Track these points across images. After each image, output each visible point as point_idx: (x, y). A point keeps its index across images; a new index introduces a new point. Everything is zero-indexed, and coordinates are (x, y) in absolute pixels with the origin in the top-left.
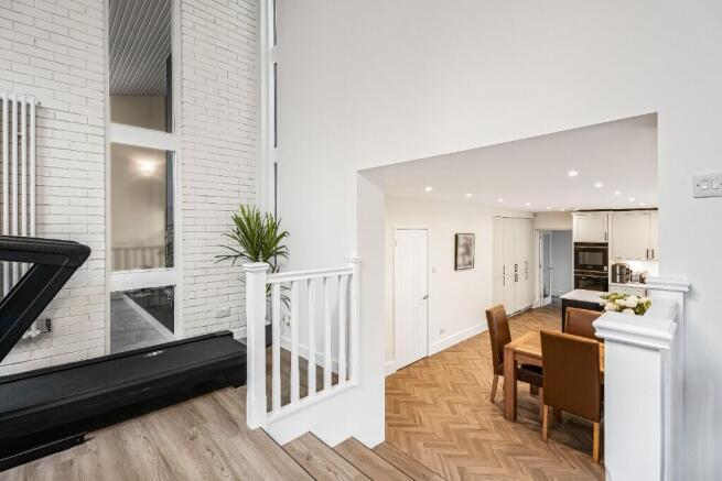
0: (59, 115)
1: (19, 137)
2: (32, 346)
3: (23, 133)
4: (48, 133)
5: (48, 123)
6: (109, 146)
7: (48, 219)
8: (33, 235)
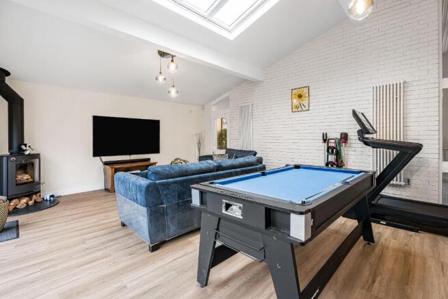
0: (414, 83)
1: (397, 98)
2: (402, 189)
3: (398, 97)
4: (409, 93)
5: (409, 89)
6: (441, 91)
7: (409, 133)
8: (402, 140)
